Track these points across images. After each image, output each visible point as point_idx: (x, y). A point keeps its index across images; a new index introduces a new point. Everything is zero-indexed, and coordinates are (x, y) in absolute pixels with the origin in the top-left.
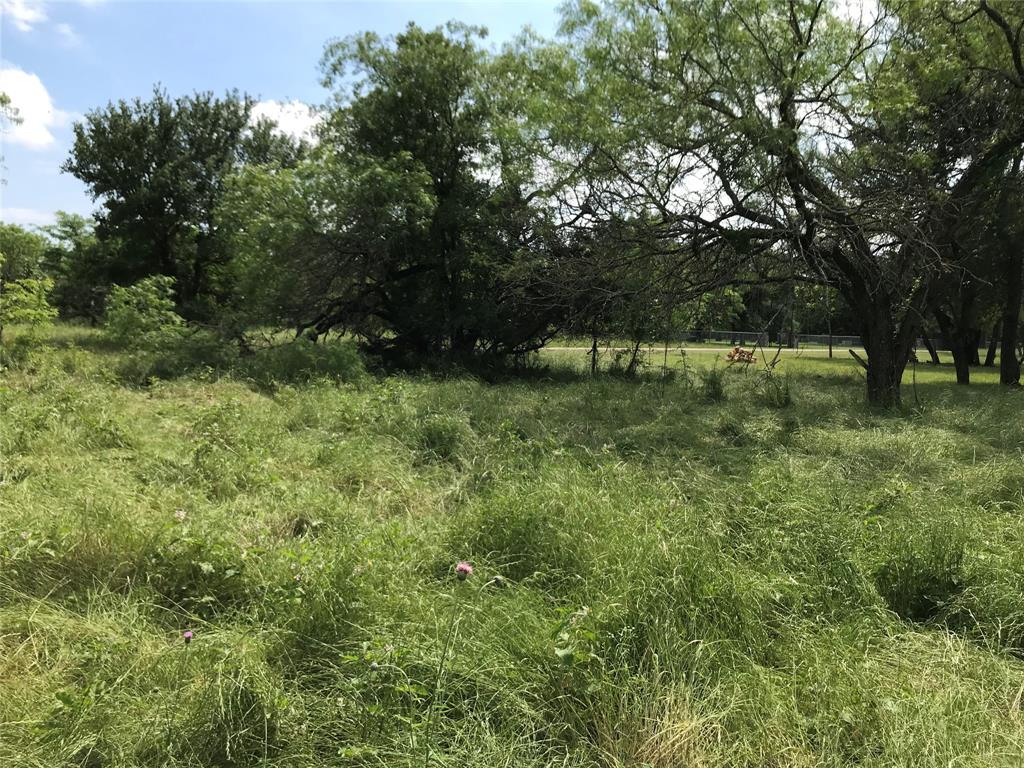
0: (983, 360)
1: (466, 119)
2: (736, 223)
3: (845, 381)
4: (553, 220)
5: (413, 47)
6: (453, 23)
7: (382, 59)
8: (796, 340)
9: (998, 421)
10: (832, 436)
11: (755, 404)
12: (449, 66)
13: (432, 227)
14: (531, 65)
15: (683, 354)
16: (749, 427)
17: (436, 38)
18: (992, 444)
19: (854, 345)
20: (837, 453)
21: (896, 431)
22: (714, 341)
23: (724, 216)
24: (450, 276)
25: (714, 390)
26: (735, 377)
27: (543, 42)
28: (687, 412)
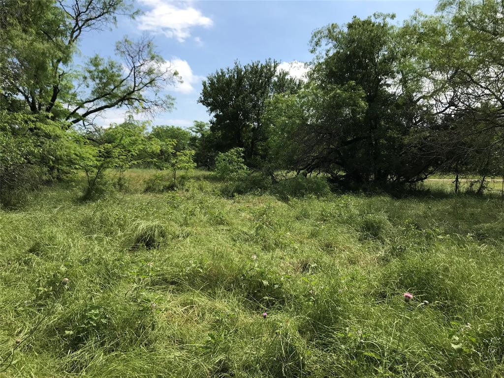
1: (383, 62)
4: (432, 111)
5: (355, 29)
6: (377, 13)
7: (340, 36)
12: (374, 36)
13: (365, 118)
14: (419, 30)
17: (368, 22)
24: (374, 143)
27: (426, 17)
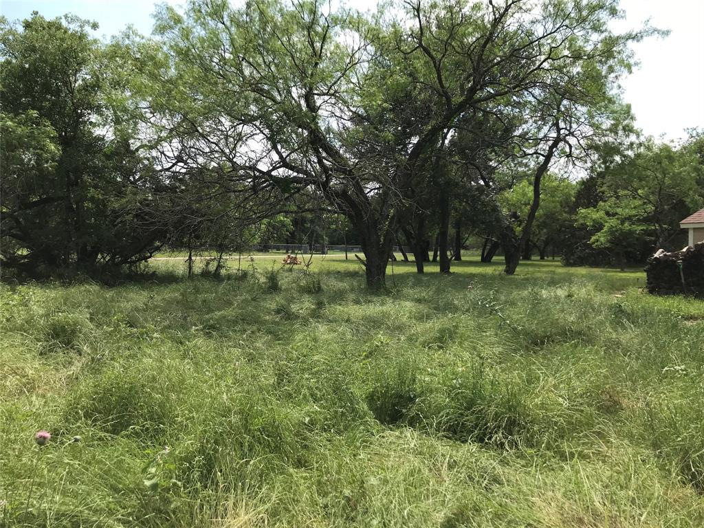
0: (431, 258)
1: (84, 89)
2: (281, 172)
3: (353, 275)
4: (155, 166)
5: (36, 31)
6: (70, 15)
7: (11, 37)
8: (326, 249)
9: (438, 295)
10: (346, 309)
11: (299, 291)
12: (67, 48)
13: (57, 169)
14: (134, 54)
15: (252, 260)
16: (294, 308)
17: (55, 26)
18: (435, 309)
19: (358, 252)
20: (348, 321)
21: (383, 304)
22: (275, 251)
23: (274, 168)
24: (75, 206)
25: (273, 285)
26: (287, 274)
27: (143, 38)
28: (254, 299)
